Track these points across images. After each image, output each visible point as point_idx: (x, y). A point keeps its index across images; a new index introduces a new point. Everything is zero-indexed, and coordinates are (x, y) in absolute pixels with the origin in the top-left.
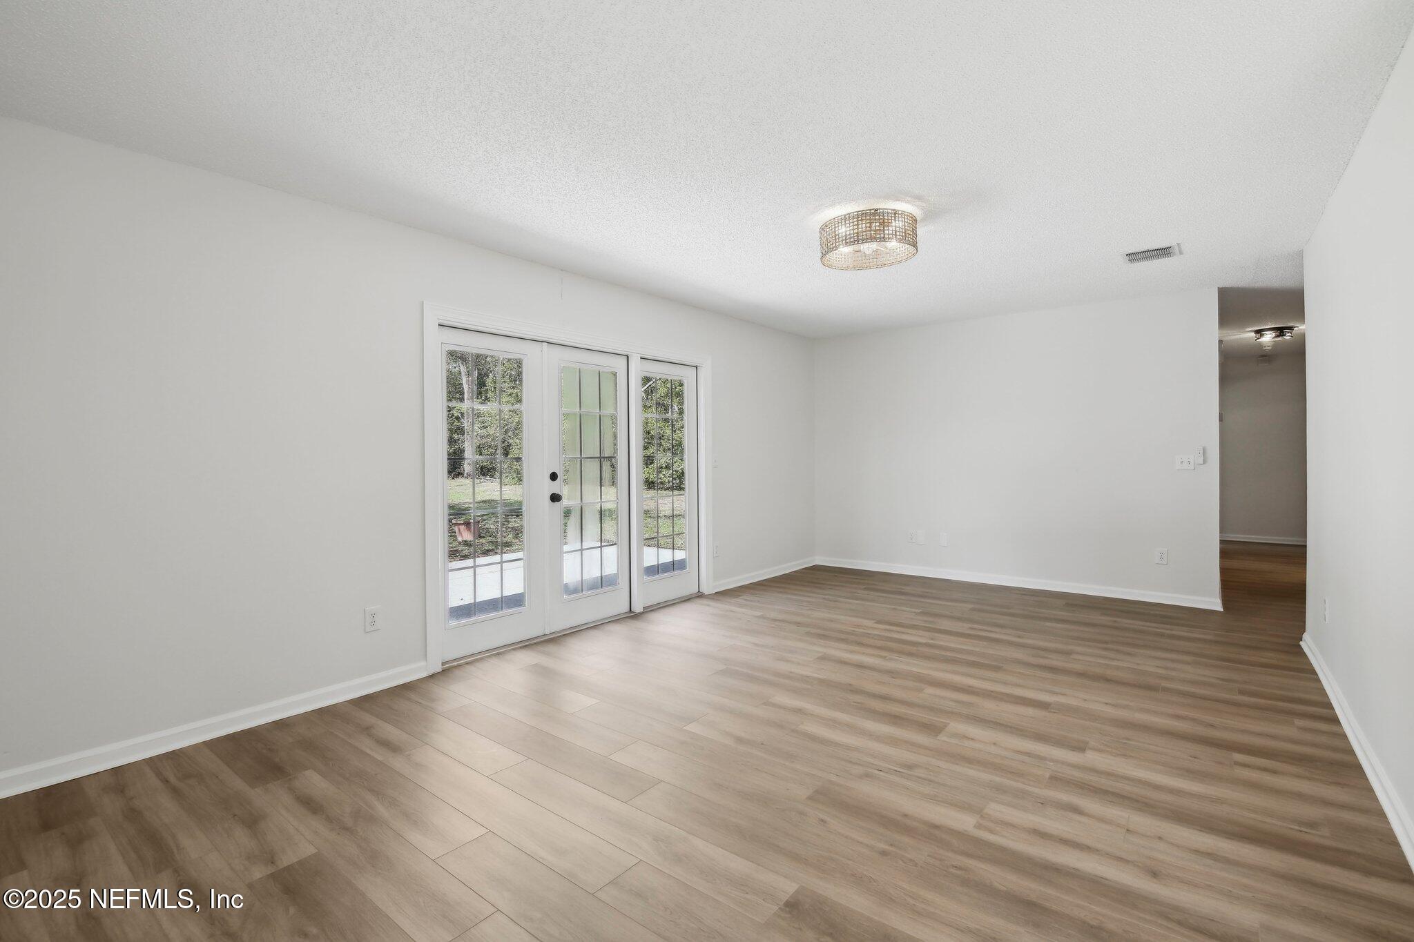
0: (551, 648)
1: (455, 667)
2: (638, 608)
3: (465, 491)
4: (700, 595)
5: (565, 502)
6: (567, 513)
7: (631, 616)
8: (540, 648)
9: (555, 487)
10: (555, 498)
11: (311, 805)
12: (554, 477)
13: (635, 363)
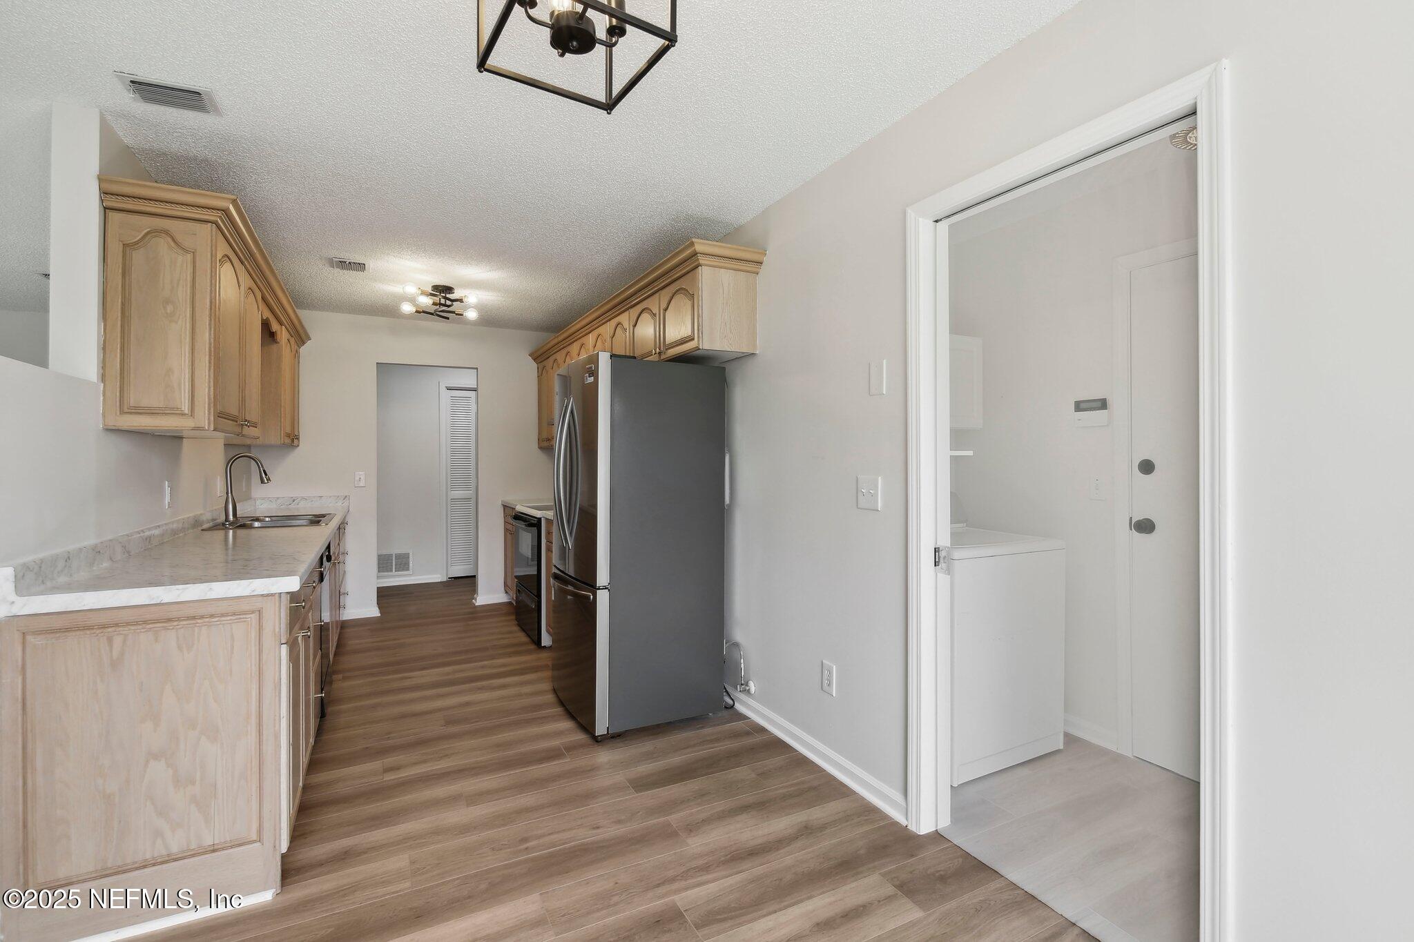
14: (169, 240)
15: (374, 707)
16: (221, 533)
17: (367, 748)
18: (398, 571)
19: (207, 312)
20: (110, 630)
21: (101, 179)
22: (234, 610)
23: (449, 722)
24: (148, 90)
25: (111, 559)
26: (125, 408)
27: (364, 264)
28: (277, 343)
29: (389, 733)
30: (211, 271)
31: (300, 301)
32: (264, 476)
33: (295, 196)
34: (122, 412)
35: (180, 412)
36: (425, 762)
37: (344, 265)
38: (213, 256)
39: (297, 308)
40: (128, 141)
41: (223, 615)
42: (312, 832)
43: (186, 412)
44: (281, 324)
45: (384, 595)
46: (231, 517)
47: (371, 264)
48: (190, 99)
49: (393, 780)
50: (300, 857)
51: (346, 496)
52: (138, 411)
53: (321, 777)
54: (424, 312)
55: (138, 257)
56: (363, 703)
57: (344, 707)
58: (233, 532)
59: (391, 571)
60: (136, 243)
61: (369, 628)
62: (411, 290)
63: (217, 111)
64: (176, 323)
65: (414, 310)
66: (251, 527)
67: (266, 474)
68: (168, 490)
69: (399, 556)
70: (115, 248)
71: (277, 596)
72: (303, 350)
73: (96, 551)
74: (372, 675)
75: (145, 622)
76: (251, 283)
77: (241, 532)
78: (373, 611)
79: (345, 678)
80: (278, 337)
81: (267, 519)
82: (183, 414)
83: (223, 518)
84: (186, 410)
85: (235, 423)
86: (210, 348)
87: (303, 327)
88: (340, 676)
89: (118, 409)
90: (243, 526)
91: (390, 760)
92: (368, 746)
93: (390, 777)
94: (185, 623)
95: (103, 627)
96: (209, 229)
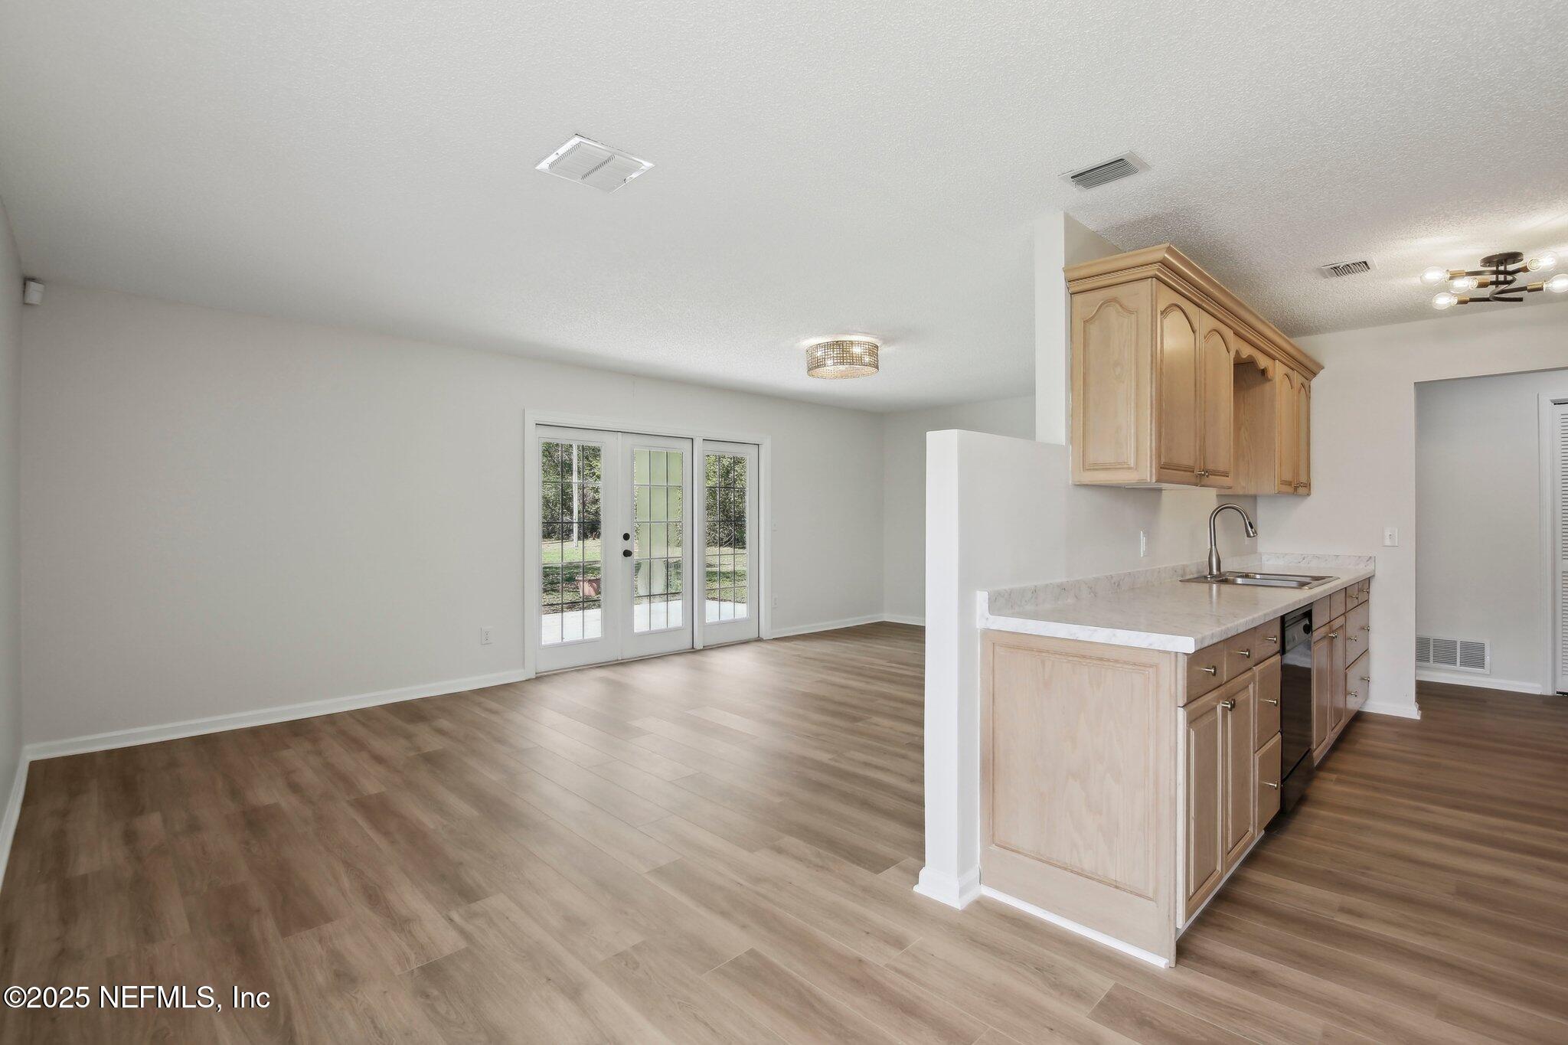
0: (620, 669)
1: (545, 676)
2: (699, 645)
3: (557, 553)
4: (759, 640)
5: (636, 556)
6: (638, 567)
7: (693, 651)
8: (611, 668)
9: (627, 545)
10: (627, 553)
11: (441, 732)
12: (626, 537)
13: (698, 443)
14: (1118, 306)
15: (1361, 828)
16: (1206, 586)
17: (1330, 872)
18: (1465, 665)
19: (1149, 368)
20: (1044, 654)
21: (1065, 271)
22: (1138, 662)
23: (1462, 893)
24: (1086, 178)
25: (1076, 597)
26: (1087, 467)
27: (1365, 263)
28: (1270, 380)
29: (1368, 869)
30: (1152, 325)
31: (1294, 328)
32: (1249, 529)
33: (1251, 215)
34: (1085, 469)
35: (1127, 466)
36: (1399, 925)
37: (1337, 271)
38: (1154, 309)
39: (1292, 337)
40: (1092, 227)
41: (1125, 663)
42: (1231, 929)
43: (1132, 465)
44: (1274, 358)
45: (1425, 692)
46: (1215, 571)
47: (1374, 259)
48: (1117, 168)
49: (1348, 925)
50: (1206, 946)
51: (1370, 557)
52: (1096, 467)
53: (1258, 876)
54: (1473, 300)
55: (1094, 330)
56: (1346, 817)
57: (1323, 813)
58: (1217, 587)
59: (1455, 663)
60: (1093, 317)
61: (1397, 730)
62: (1434, 276)
63: (1146, 167)
64: (1123, 382)
65: (1456, 301)
66: (1234, 583)
67: (1252, 527)
68: (1143, 540)
69: (1466, 646)
70: (1079, 325)
71: (1173, 655)
72: (1315, 382)
73: (1063, 588)
74: (1376, 789)
75: (1067, 654)
76: (1213, 323)
77: (1225, 588)
78: (1411, 711)
79: (1339, 781)
80: (1270, 374)
81: (1258, 576)
82: (1130, 468)
83: (1207, 573)
84: (1132, 463)
85: (1192, 474)
86: (1152, 402)
87: (1306, 356)
88: (1334, 776)
89: (1082, 466)
90: (1225, 581)
91: (1353, 900)
92: (1332, 870)
93: (1342, 919)
94: (1095, 662)
95: (1040, 651)
96: (1150, 284)
